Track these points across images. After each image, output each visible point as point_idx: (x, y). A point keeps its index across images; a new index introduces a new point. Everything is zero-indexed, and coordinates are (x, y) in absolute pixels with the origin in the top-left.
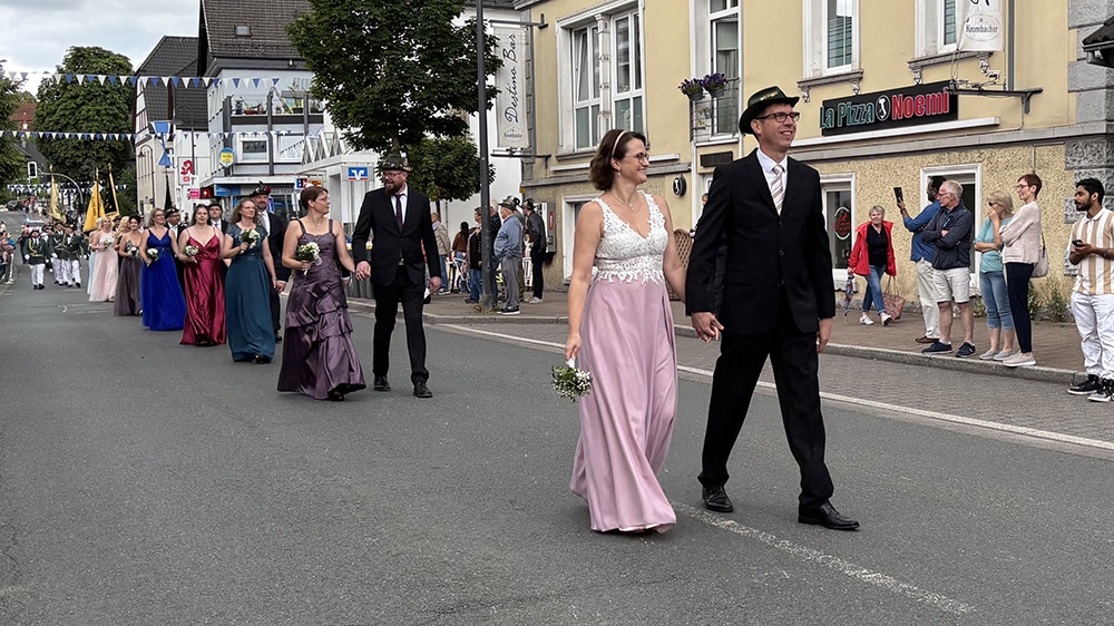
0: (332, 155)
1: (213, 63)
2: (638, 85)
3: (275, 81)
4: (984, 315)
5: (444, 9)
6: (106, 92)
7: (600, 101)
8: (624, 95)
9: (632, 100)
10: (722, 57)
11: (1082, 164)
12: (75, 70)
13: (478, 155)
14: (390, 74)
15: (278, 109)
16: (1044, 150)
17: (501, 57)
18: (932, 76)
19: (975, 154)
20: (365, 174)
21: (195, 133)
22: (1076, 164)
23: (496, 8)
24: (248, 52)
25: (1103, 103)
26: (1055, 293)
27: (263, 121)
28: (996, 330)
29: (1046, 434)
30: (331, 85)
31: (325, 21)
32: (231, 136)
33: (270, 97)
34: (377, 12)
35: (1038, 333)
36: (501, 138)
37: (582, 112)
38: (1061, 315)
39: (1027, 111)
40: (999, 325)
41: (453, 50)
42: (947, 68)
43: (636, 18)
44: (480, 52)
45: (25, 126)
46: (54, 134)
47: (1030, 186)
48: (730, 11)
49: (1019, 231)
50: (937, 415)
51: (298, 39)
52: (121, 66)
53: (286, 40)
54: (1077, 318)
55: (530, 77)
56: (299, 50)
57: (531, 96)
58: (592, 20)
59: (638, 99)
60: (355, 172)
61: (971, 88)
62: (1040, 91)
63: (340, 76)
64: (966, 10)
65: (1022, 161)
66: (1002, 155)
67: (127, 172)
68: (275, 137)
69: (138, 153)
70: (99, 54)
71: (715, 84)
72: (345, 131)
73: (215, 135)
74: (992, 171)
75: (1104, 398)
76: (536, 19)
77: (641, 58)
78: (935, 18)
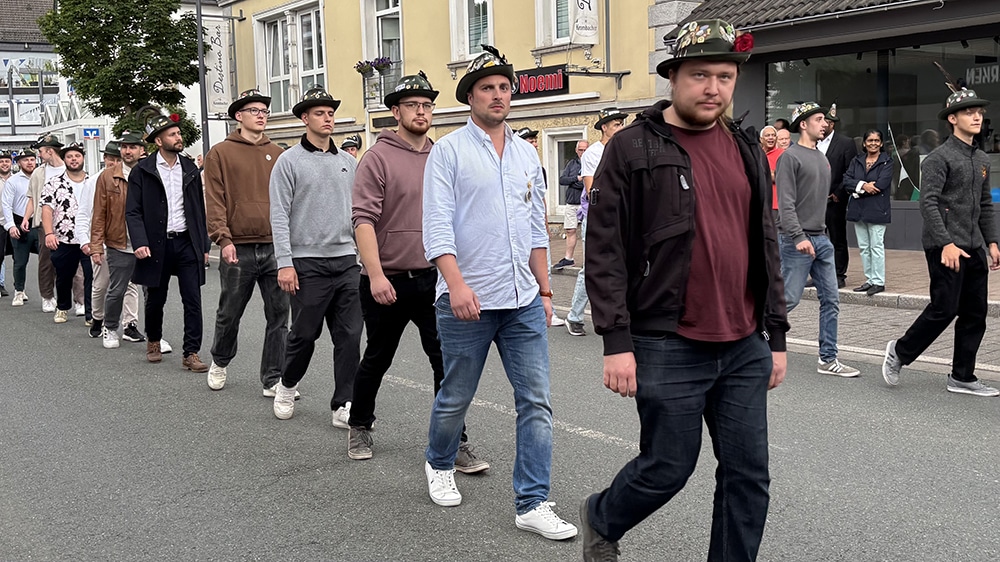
0: (69, 119)
2: (321, 65)
3: (22, 60)
5: (165, 6)
7: (290, 77)
8: (309, 73)
9: (315, 77)
10: (386, 44)
15: (17, 82)
17: (209, 43)
18: (549, 61)
19: (582, 119)
23: (205, 5)
27: (5, 92)
30: (75, 65)
31: (69, 15)
34: (112, 8)
36: (211, 107)
37: (274, 85)
39: (620, 88)
41: (174, 37)
42: (560, 55)
43: (317, 13)
48: (392, 10)
55: (233, 59)
57: (233, 72)
58: (282, 15)
59: (320, 76)
61: (579, 71)
62: (629, 73)
63: (82, 58)
64: (575, 14)
68: (15, 105)
71: (382, 65)
77: (323, 45)
78: (550, 19)
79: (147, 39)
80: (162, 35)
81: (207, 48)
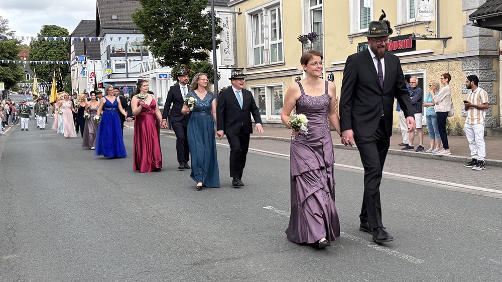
0: (152, 69)
1: (102, 31)
2: (280, 38)
3: (128, 38)
4: (427, 134)
5: (198, 7)
6: (58, 44)
7: (264, 45)
8: (274, 42)
9: (277, 44)
10: (315, 26)
11: (469, 69)
12: (45, 35)
13: (213, 69)
14: (175, 35)
15: (130, 50)
16: (453, 63)
17: (222, 27)
18: (404, 32)
19: (423, 65)
20: (166, 77)
21: (95, 61)
22: (466, 69)
23: (220, 6)
24: (117, 26)
25: (478, 43)
26: (458, 124)
27: (123, 55)
28: (433, 140)
29: (454, 184)
30: (151, 39)
31: (148, 12)
32: (110, 62)
33: (126, 45)
34: (170, 8)
35: (451, 141)
36: (223, 61)
37: (256, 50)
38: (460, 133)
39: (445, 46)
40: (434, 138)
41: (202, 24)
42: (412, 28)
43: (279, 9)
44: (213, 24)
45: (25, 59)
46: (36, 62)
47: (445, 79)
48: (319, 6)
49: (442, 99)
50: (408, 176)
51: (136, 20)
52: (64, 33)
53: (131, 21)
54: (467, 134)
55: (235, 35)
56: (137, 25)
57: (235, 43)
58: (261, 10)
59: (280, 44)
60: (162, 76)
61: (421, 37)
62: (451, 38)
63: (154, 36)
64: (419, 3)
65: (443, 68)
66: (435, 66)
67: (67, 77)
68: (129, 62)
69: (72, 69)
70: (55, 28)
71: (313, 37)
72: (157, 59)
73: (103, 61)
74: (430, 72)
75: (479, 168)
76: (237, 10)
77: (282, 26)
78: (406, 8)
79: (188, 24)
80: (197, 22)
81: (221, 29)
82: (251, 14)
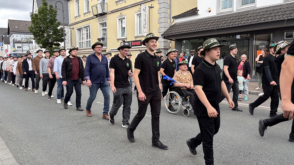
0: (35, 49)
2: (90, 38)
5: (56, 25)
7: (83, 41)
8: (87, 40)
10: (104, 35)
14: (47, 36)
21: (8, 45)
30: (36, 37)
33: (22, 39)
37: (80, 43)
42: (140, 38)
43: (89, 28)
48: (105, 27)
53: (28, 30)
55: (71, 37)
57: (71, 40)
58: (82, 28)
64: (143, 30)
68: (23, 46)
71: (103, 39)
72: (39, 45)
76: (72, 28)
77: (90, 34)
78: (138, 30)
79: (52, 32)
80: (56, 31)
81: (65, 35)
82: (78, 29)
